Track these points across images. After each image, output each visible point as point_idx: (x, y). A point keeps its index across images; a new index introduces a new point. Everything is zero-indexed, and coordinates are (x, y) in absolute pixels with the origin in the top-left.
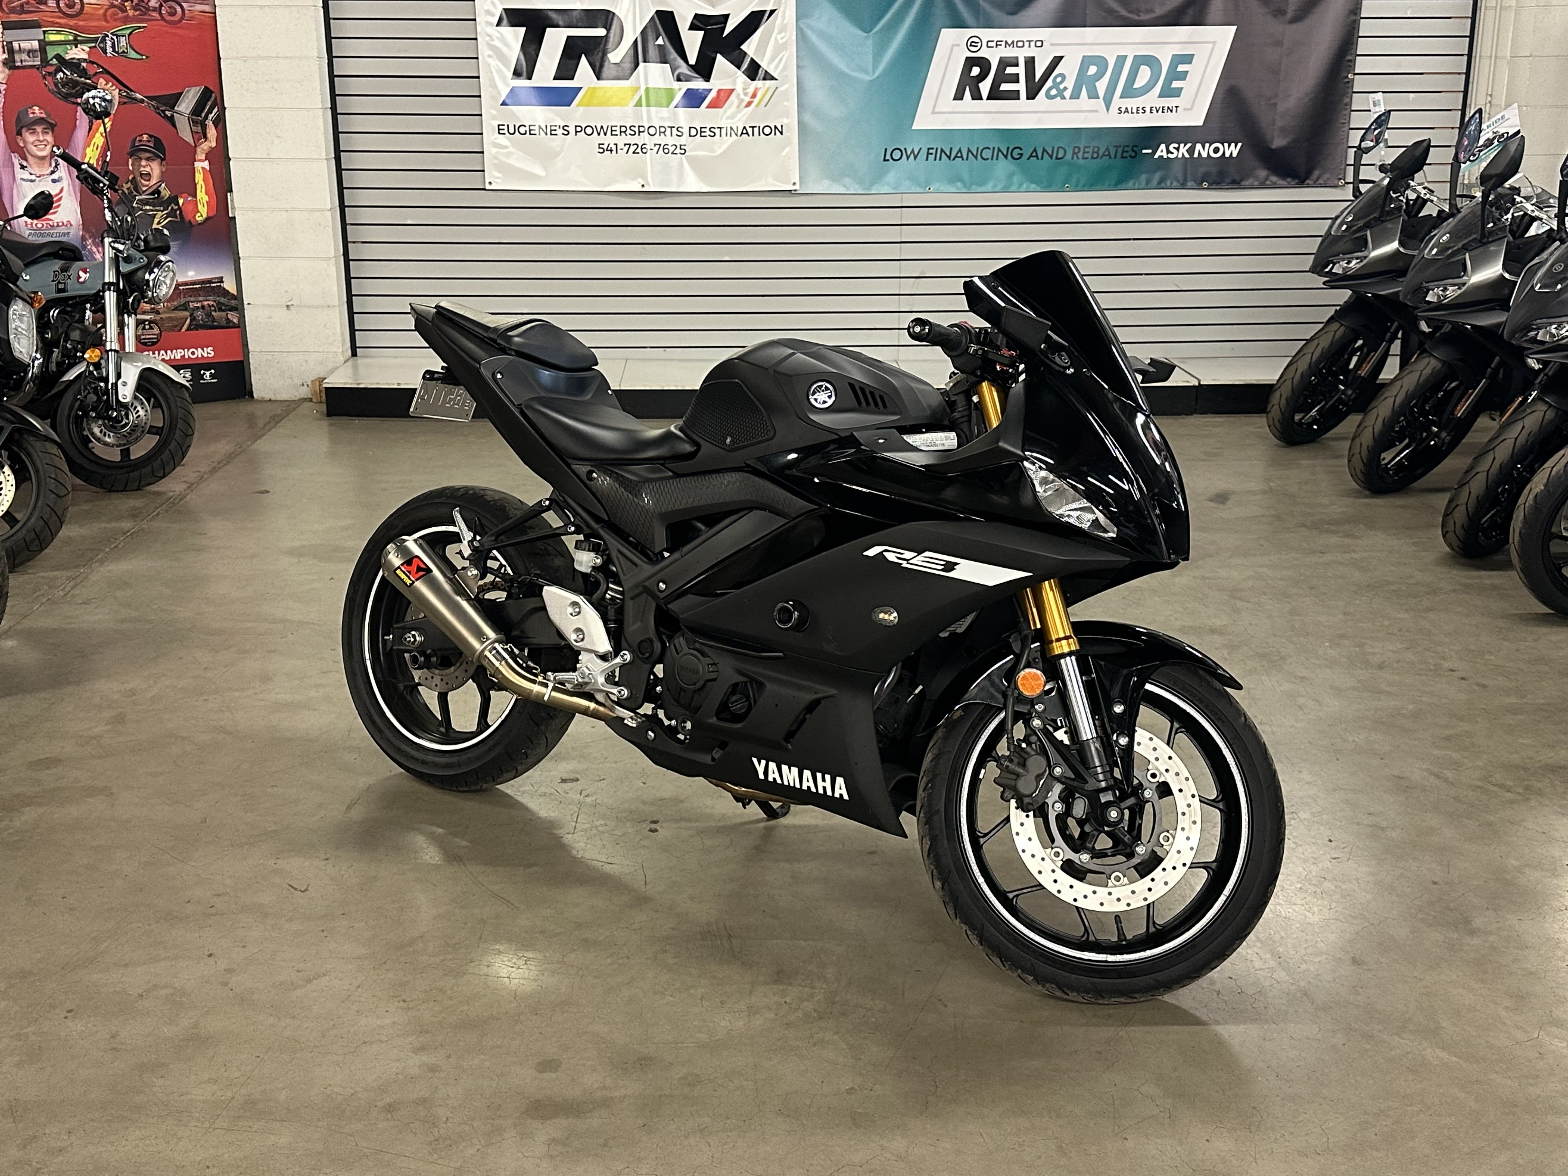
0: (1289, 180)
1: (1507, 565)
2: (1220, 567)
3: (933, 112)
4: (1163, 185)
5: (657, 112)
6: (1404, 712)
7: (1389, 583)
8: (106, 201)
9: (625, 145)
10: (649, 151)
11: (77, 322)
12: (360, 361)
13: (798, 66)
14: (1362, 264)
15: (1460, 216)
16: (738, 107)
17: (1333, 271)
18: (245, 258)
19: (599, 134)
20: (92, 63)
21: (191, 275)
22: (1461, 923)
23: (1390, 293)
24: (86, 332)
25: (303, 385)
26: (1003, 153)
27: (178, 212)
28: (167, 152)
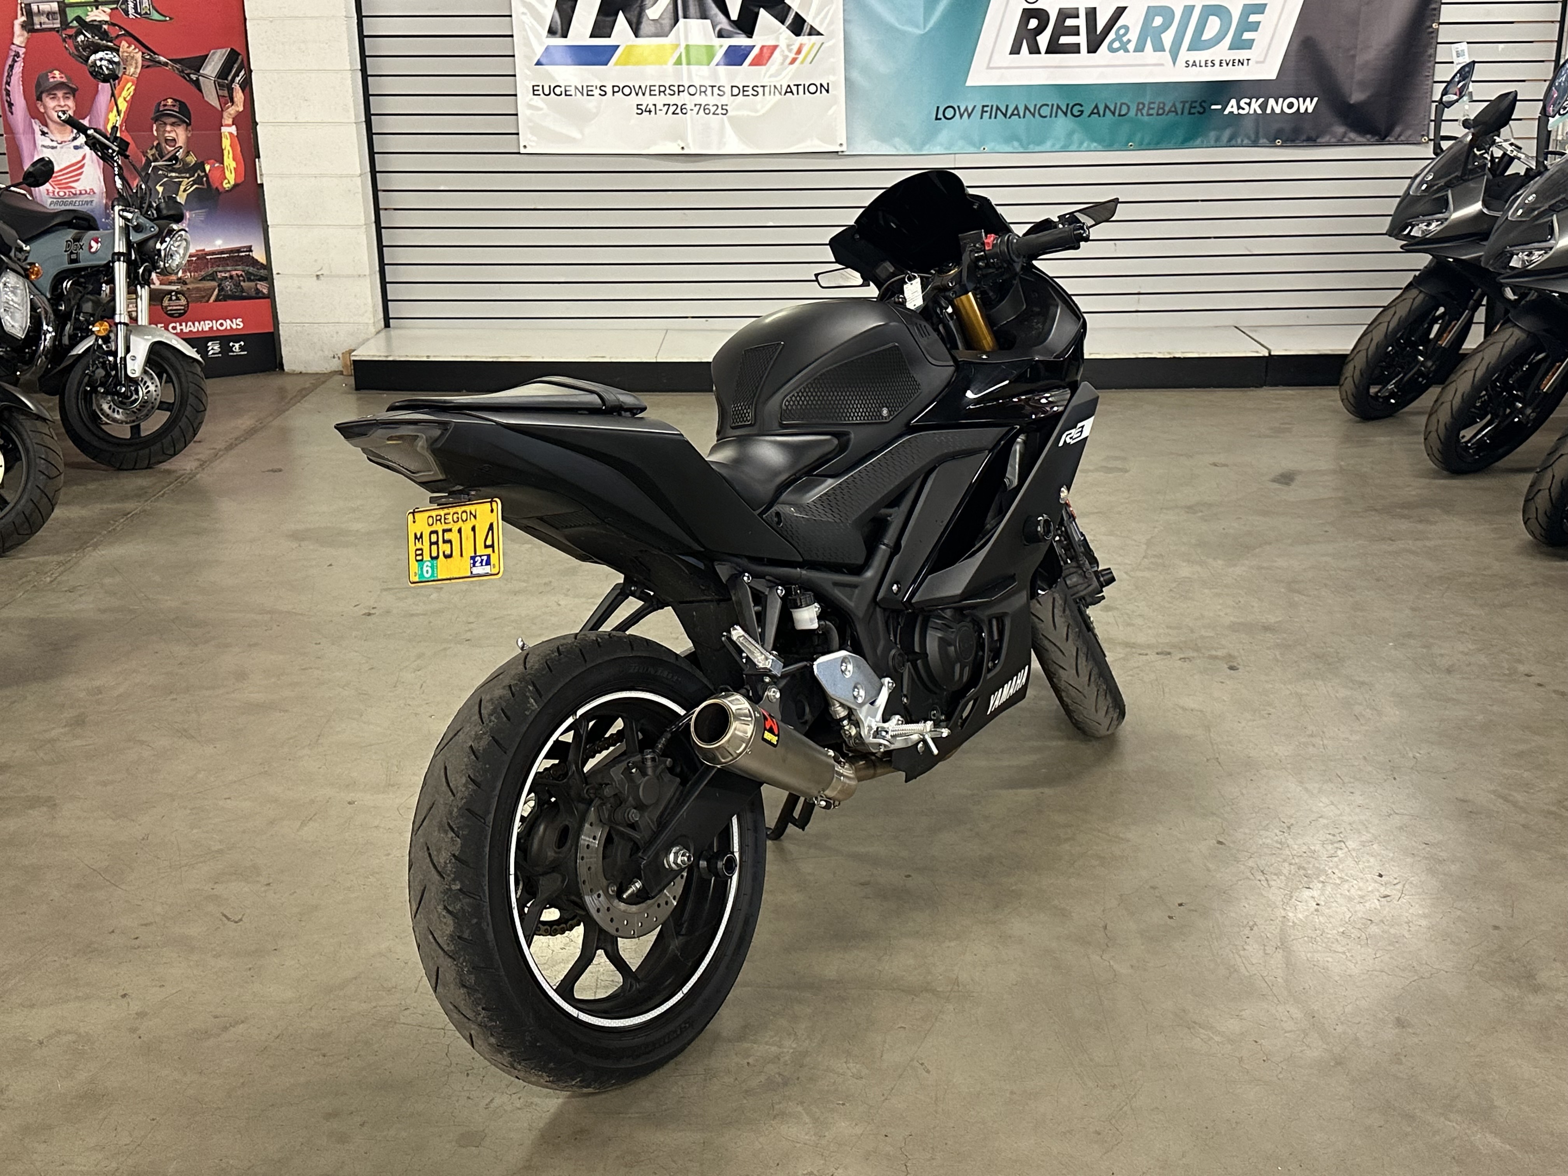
0: (1369, 136)
2: (1279, 556)
3: (988, 68)
4: (1233, 142)
5: (697, 71)
6: (1473, 723)
7: (1462, 574)
9: (664, 105)
10: (689, 112)
11: (90, 293)
12: (393, 332)
13: (844, 20)
14: (1442, 226)
15: (1547, 174)
16: (782, 63)
17: (1412, 234)
18: (275, 225)
19: (637, 94)
20: (114, 25)
21: (219, 244)
22: (1524, 977)
23: (1472, 258)
24: (97, 303)
25: (334, 357)
26: (1062, 111)
27: (205, 179)
28: (192, 117)
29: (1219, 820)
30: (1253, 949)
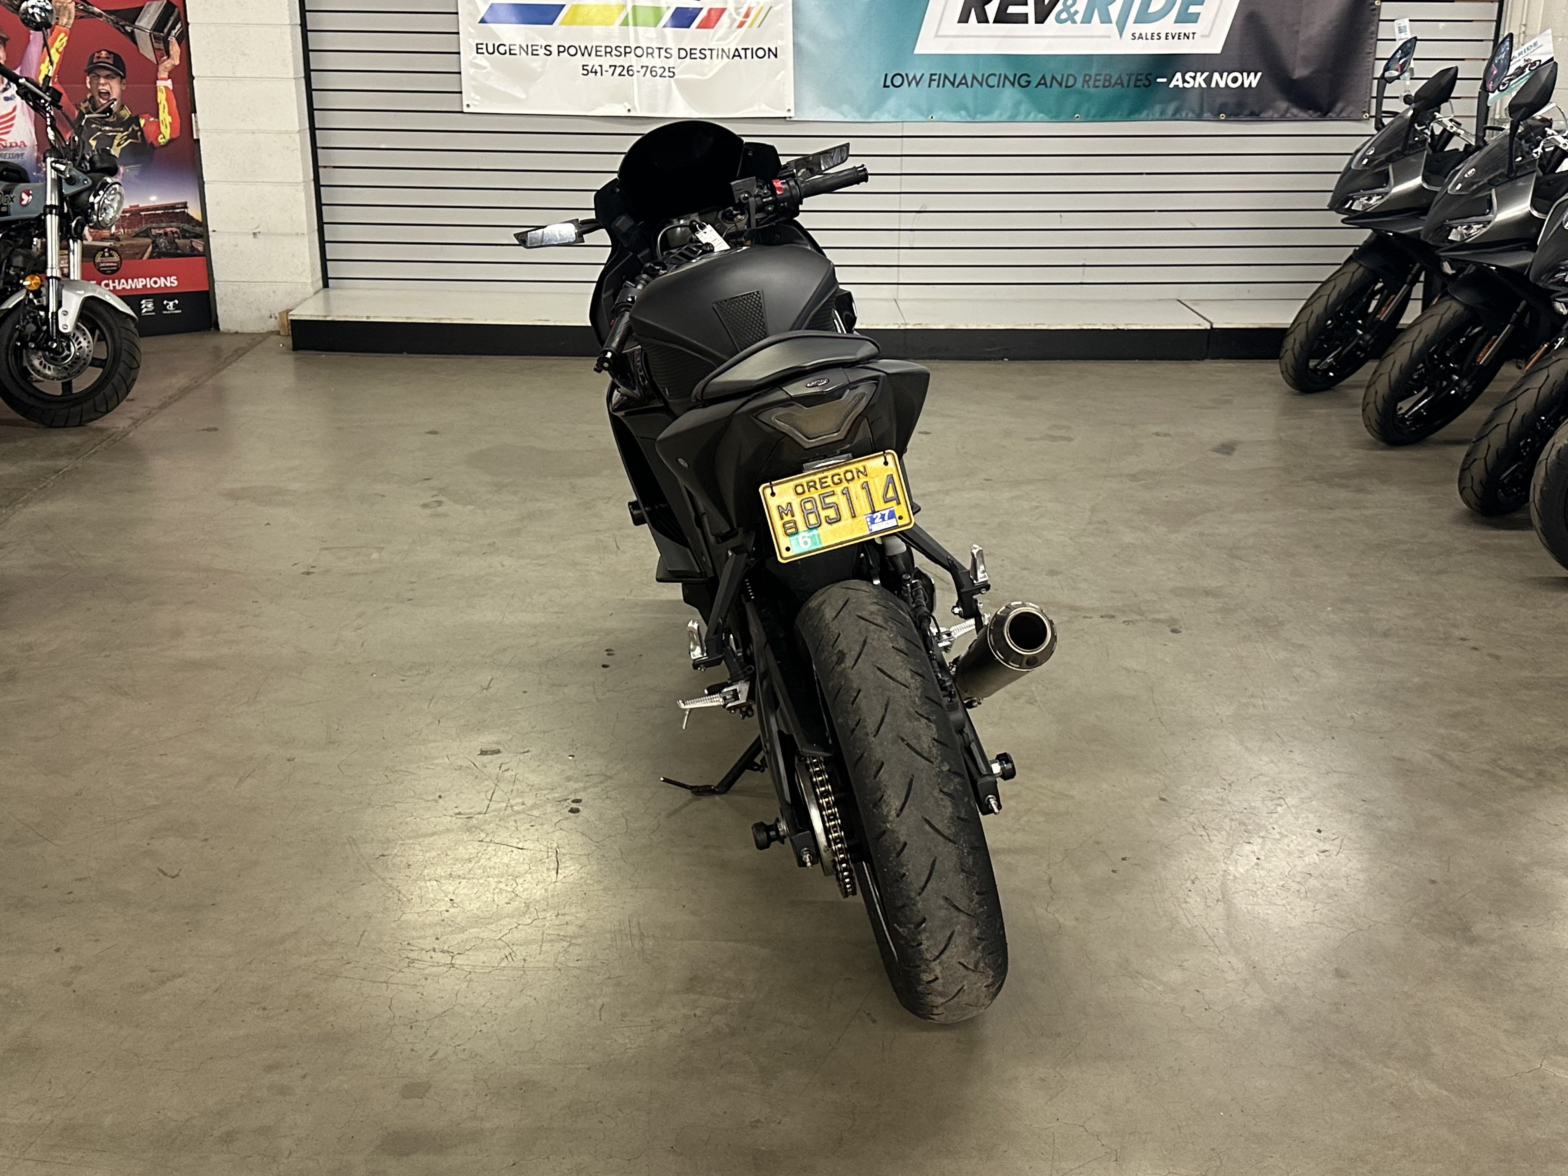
0: (1311, 112)
1: (1526, 525)
2: (1220, 523)
3: (937, 36)
4: (1178, 116)
5: (644, 32)
6: (1410, 685)
7: (1400, 542)
8: (48, 120)
9: (610, 66)
10: (636, 73)
11: (21, 247)
12: (332, 292)
14: (1382, 201)
15: (1486, 149)
16: (730, 27)
17: (1353, 208)
18: (209, 182)
19: (583, 55)
21: (154, 200)
22: (1459, 929)
23: (1413, 233)
24: (28, 257)
25: (271, 317)
26: (1009, 80)
27: (139, 133)
28: (127, 72)
29: (1162, 778)
30: (1194, 901)
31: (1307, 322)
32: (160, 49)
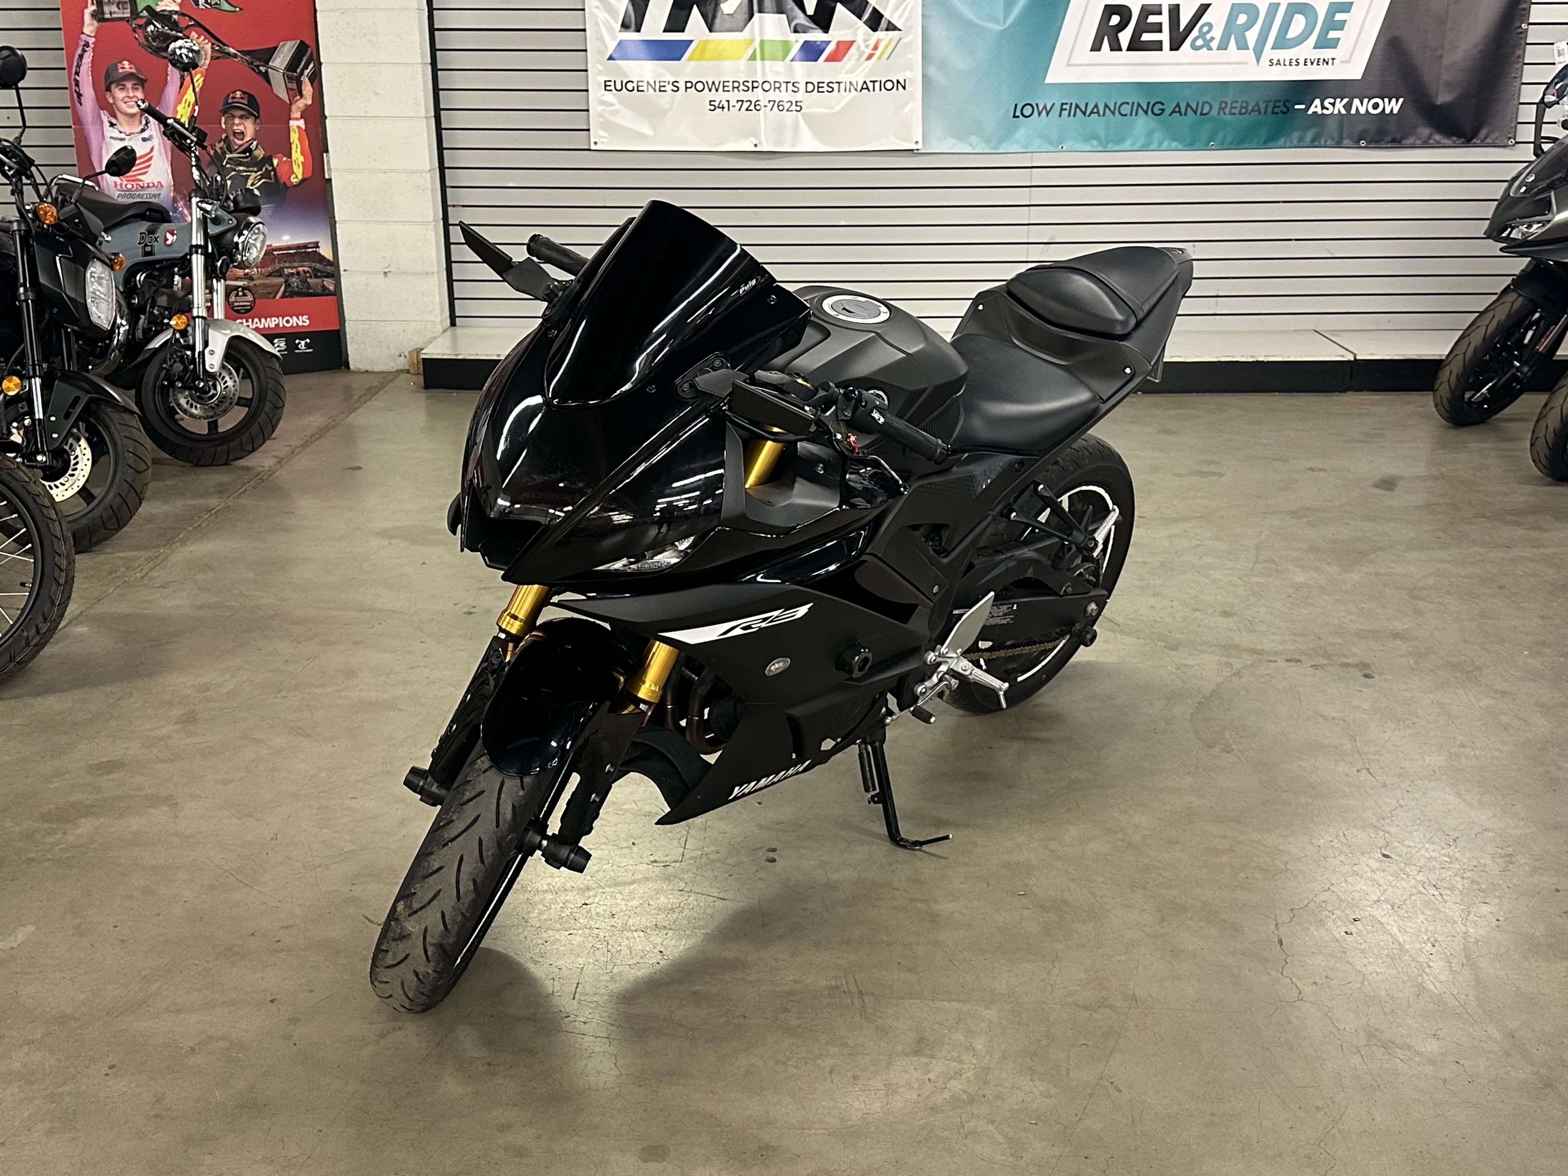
0: (1454, 138)
2: (1395, 562)
3: (1068, 65)
4: (1317, 143)
5: (772, 66)
8: (193, 159)
9: (738, 101)
10: (763, 108)
11: (165, 287)
12: (459, 331)
13: (923, 15)
14: (1544, 229)
16: (859, 59)
17: (1511, 236)
18: (343, 222)
19: (710, 90)
20: (184, 15)
21: (286, 239)
24: (171, 297)
25: (400, 356)
26: (1142, 109)
27: (272, 173)
28: (261, 110)
29: (1381, 833)
30: (1438, 965)
31: (1465, 354)
32: (292, 89)
